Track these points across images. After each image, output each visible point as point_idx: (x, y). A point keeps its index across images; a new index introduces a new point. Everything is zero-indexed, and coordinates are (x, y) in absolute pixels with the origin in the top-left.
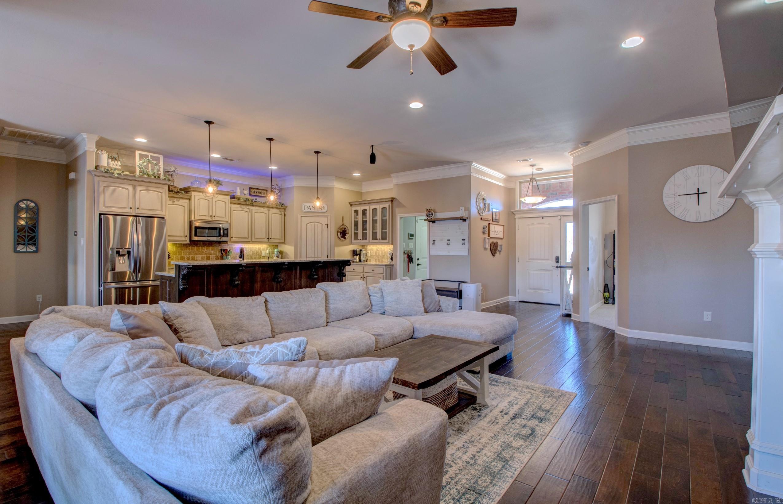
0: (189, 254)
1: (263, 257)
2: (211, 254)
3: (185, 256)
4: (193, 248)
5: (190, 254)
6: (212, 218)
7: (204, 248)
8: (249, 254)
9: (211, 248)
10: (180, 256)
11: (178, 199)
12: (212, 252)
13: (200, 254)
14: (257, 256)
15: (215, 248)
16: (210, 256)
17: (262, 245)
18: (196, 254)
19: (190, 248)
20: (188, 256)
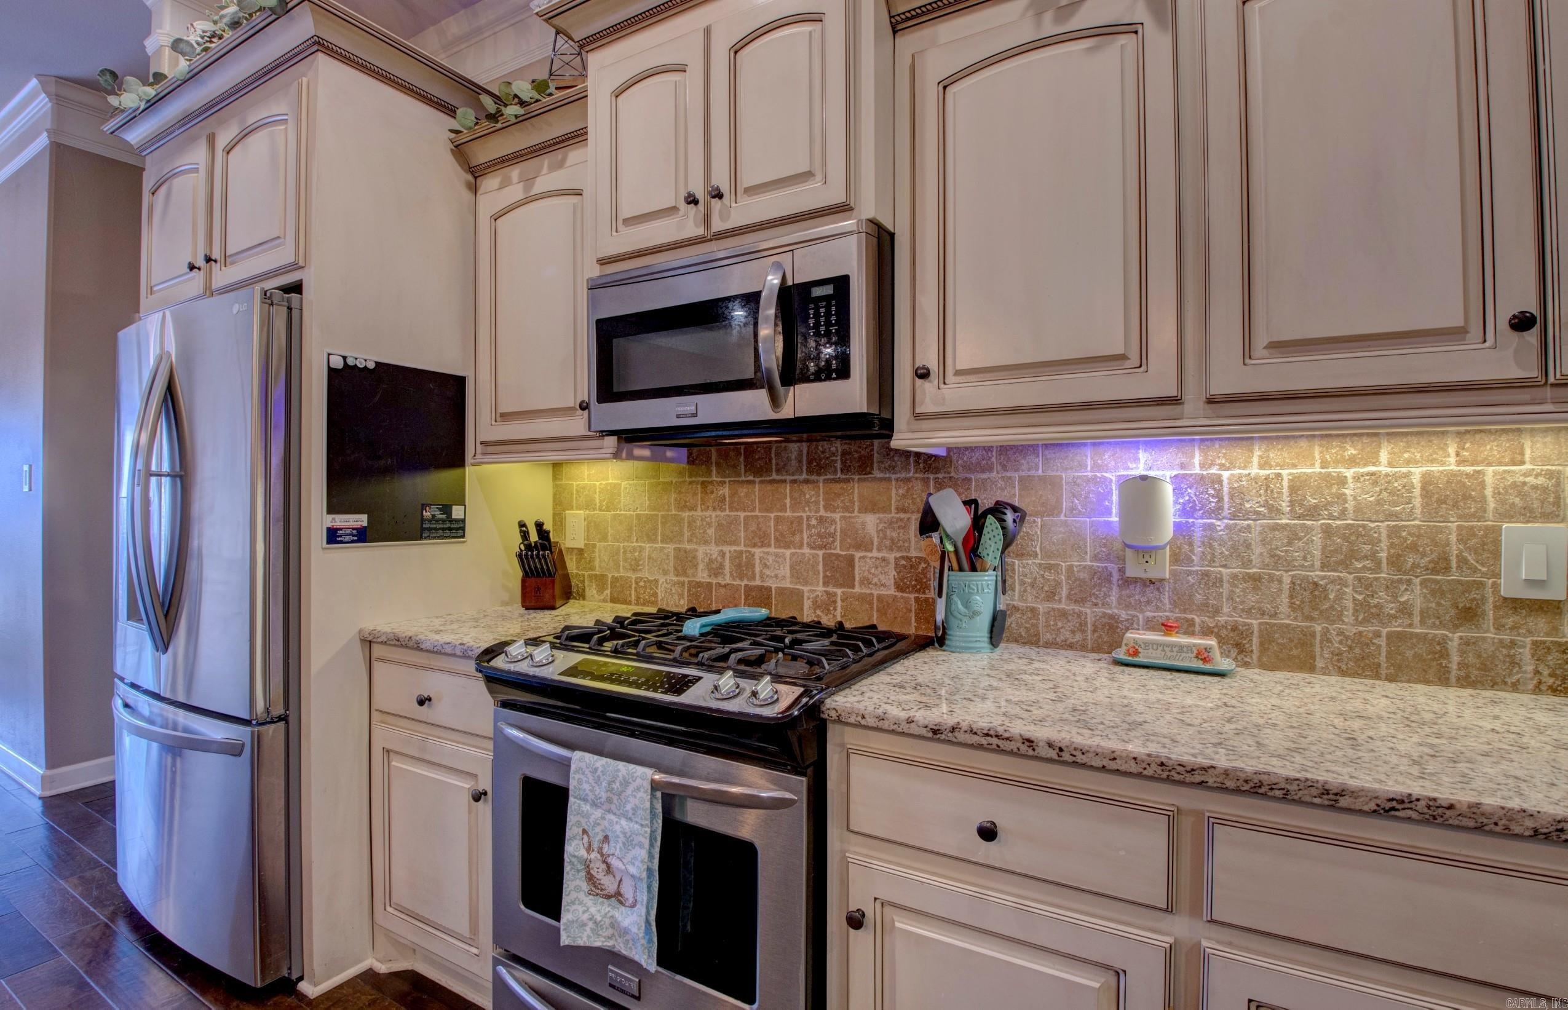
0: (720, 541)
1: (1516, 605)
2: (864, 545)
3: (701, 550)
4: (743, 491)
5: (725, 534)
6: (707, 220)
7: (809, 492)
8: (1276, 560)
9: (858, 489)
10: (670, 548)
11: (559, 155)
12: (870, 522)
13: (783, 542)
14: (1415, 596)
15: (895, 493)
16: (850, 561)
17: (1492, 447)
18: (762, 540)
19: (726, 491)
20: (714, 550)
